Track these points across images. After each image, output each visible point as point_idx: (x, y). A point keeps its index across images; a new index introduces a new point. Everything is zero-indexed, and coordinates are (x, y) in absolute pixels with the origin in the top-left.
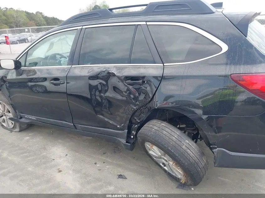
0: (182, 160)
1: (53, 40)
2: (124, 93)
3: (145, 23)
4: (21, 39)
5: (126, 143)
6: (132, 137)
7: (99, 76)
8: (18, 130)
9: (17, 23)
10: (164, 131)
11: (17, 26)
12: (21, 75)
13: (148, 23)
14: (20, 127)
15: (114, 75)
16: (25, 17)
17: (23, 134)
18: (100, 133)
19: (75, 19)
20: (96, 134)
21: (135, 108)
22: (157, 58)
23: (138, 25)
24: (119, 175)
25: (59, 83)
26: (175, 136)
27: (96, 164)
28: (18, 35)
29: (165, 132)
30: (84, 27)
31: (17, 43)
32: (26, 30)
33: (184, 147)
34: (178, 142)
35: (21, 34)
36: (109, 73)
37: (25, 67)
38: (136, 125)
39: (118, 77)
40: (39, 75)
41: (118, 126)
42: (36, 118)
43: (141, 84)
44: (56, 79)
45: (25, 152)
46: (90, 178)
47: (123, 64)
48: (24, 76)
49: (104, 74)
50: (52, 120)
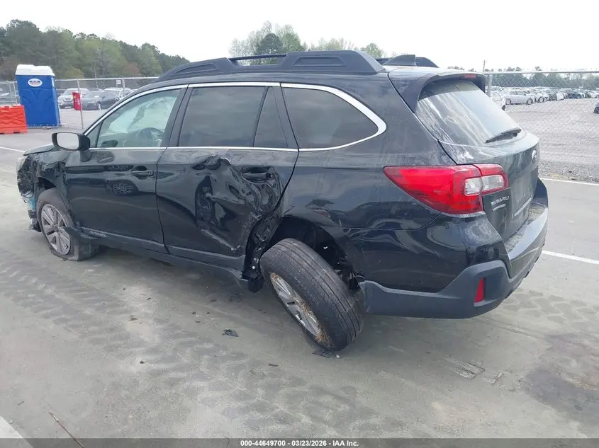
0: (311, 296)
1: (144, 104)
2: (241, 193)
3: (278, 84)
4: (105, 99)
5: (243, 278)
6: (254, 267)
7: (206, 164)
8: (76, 257)
9: (101, 67)
10: (293, 253)
11: (101, 73)
12: (88, 160)
13: (283, 85)
14: (80, 254)
15: (227, 163)
16: (119, 54)
17: (84, 264)
18: (203, 262)
19: (181, 71)
20: (199, 262)
21: (256, 217)
22: (291, 140)
23: (269, 87)
24: (227, 331)
25: (145, 174)
26: (308, 262)
27: (194, 313)
28: (101, 91)
29: (294, 255)
30: (191, 86)
31: (97, 109)
32: (119, 82)
33: (317, 278)
34: (311, 270)
35: (107, 89)
36: (220, 160)
37: (96, 147)
38: (260, 247)
39: (234, 167)
40: (117, 161)
41: (232, 249)
42: (106, 235)
43: (265, 178)
44: (142, 168)
45: (84, 290)
46: (180, 331)
47: (243, 146)
48: (93, 162)
49: (214, 162)
50: (130, 238)
